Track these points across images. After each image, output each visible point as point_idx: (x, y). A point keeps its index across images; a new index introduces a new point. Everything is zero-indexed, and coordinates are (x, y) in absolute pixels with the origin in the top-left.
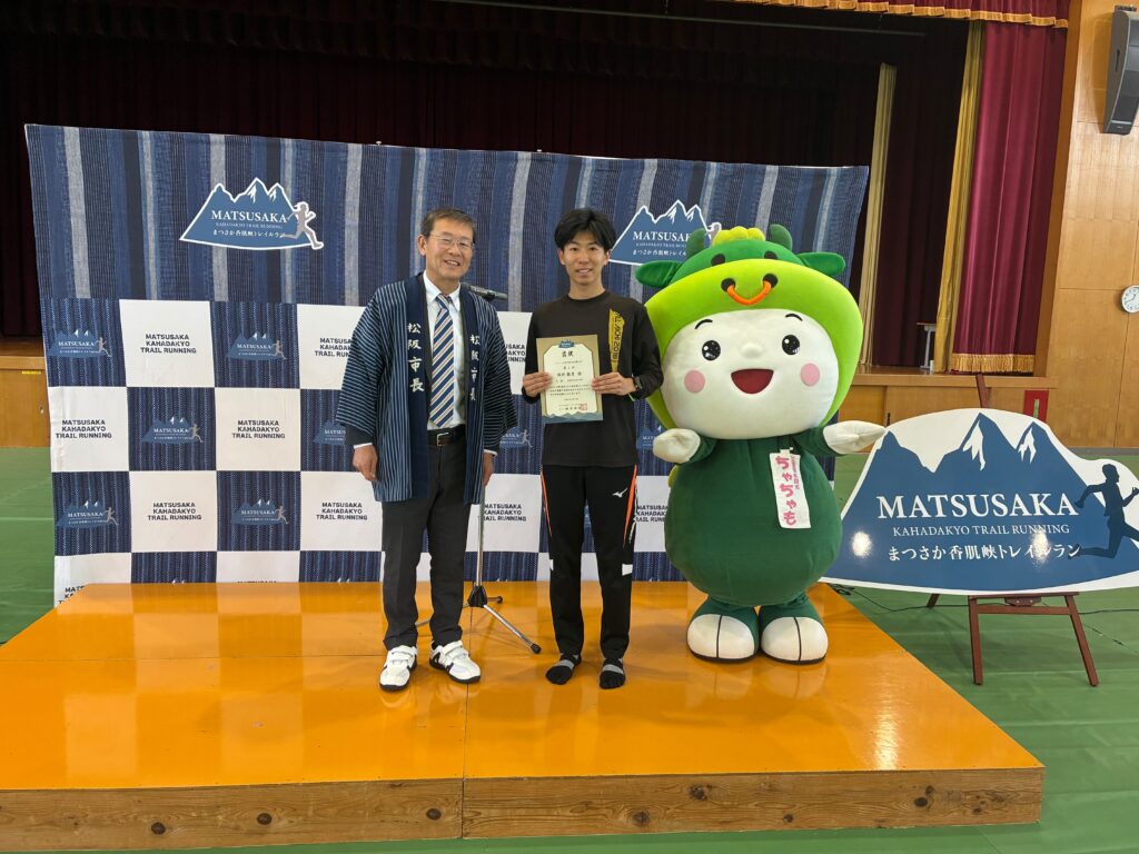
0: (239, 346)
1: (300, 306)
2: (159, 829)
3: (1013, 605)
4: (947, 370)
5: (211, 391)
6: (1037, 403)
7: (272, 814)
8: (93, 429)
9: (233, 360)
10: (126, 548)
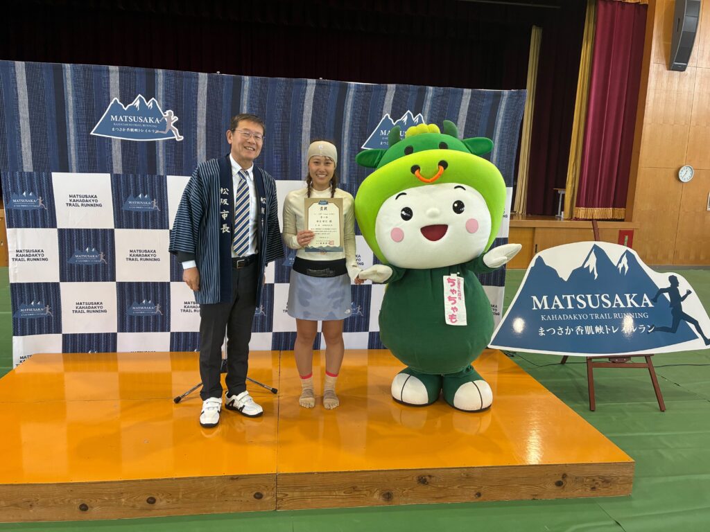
0: (130, 202)
1: (168, 177)
2: (84, 508)
3: (613, 362)
4: (572, 217)
5: (112, 231)
6: (627, 238)
7: (156, 497)
8: (36, 255)
9: (125, 211)
10: (58, 330)
